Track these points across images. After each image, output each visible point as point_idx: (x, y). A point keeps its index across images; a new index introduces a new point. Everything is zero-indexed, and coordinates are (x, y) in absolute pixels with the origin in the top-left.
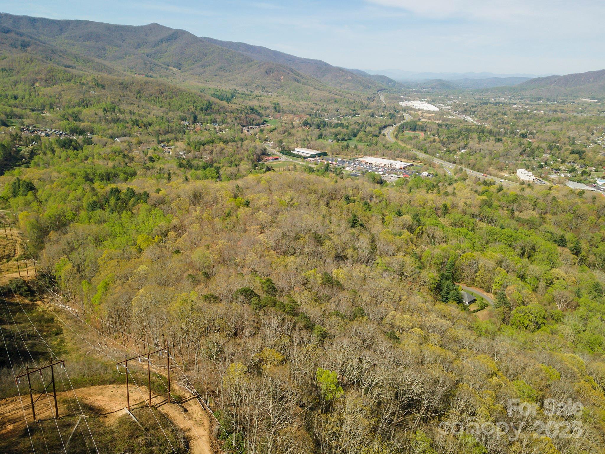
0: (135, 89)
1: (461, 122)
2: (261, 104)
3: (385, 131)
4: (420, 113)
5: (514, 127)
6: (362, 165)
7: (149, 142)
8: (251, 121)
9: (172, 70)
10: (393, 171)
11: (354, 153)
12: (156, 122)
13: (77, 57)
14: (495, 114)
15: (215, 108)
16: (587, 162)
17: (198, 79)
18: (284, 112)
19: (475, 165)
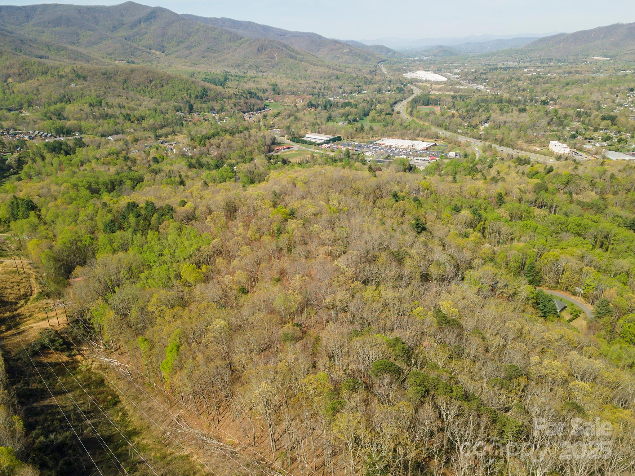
0: (120, 79)
1: (474, 92)
2: (258, 86)
3: (397, 108)
4: (429, 85)
5: (533, 94)
6: (382, 149)
7: (146, 138)
8: (252, 107)
9: (155, 54)
10: (417, 153)
11: (370, 136)
12: (150, 115)
13: (48, 46)
14: (508, 81)
15: (211, 94)
16: (622, 129)
17: (185, 62)
18: (284, 93)
19: (502, 140)
